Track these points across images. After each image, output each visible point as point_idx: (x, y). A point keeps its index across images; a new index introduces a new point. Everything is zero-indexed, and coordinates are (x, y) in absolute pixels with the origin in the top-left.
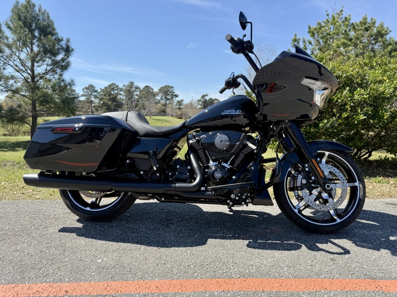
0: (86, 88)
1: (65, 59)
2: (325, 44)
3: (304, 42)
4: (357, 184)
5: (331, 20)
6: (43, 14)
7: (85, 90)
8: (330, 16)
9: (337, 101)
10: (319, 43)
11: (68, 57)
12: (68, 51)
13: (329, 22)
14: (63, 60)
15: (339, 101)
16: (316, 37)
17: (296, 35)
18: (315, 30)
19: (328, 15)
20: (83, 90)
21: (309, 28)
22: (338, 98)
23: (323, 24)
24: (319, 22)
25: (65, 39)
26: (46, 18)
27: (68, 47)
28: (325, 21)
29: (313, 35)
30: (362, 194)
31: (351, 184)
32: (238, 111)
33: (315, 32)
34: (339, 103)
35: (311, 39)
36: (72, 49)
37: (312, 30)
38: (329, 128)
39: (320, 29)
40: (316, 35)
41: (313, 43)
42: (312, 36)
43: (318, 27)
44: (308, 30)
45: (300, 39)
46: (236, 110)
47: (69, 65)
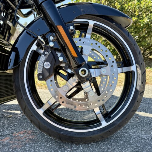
4: (133, 68)
9: (128, 9)
15: (129, 8)
22: (129, 6)
30: (139, 83)
31: (126, 69)
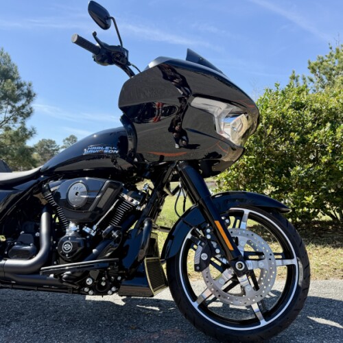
0: (67, 139)
1: (26, 105)
2: (329, 80)
3: (304, 79)
4: (294, 261)
5: (335, 54)
6: (5, 57)
7: (66, 141)
8: (334, 49)
9: (313, 142)
10: (322, 80)
11: (29, 103)
12: (29, 96)
13: (332, 56)
14: (23, 106)
15: (316, 141)
16: (317, 73)
17: (294, 72)
18: (316, 65)
19: (331, 48)
20: (64, 141)
21: (309, 63)
22: (315, 138)
23: (326, 58)
24: (321, 56)
25: (27, 83)
26: (7, 61)
27: (29, 92)
28: (328, 55)
29: (314, 71)
32: (106, 148)
33: (316, 68)
34: (316, 143)
35: (313, 76)
36: (35, 94)
37: (312, 65)
38: (303, 177)
39: (321, 63)
40: (318, 70)
41: (314, 80)
42: (312, 72)
43: (318, 62)
44: (308, 66)
45: (298, 76)
46: (104, 147)
47: (31, 112)
